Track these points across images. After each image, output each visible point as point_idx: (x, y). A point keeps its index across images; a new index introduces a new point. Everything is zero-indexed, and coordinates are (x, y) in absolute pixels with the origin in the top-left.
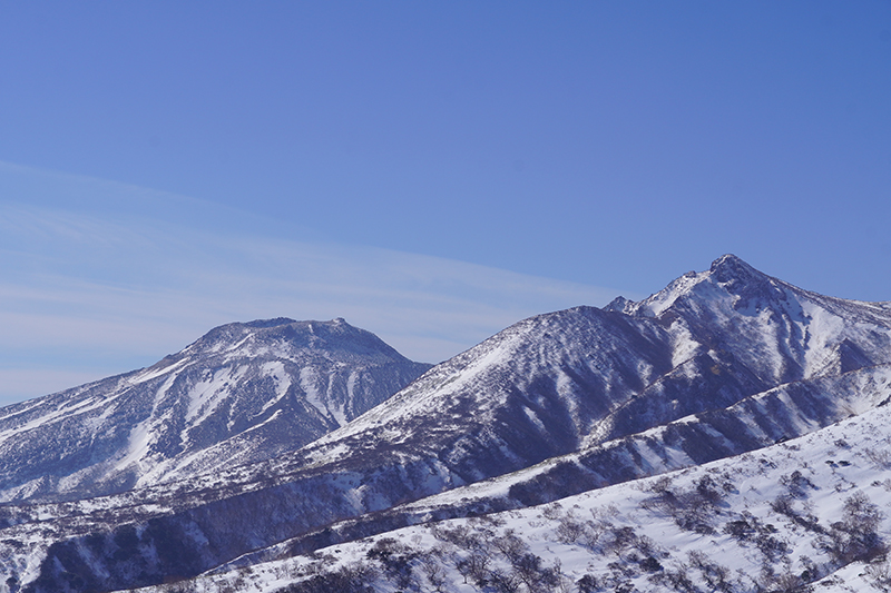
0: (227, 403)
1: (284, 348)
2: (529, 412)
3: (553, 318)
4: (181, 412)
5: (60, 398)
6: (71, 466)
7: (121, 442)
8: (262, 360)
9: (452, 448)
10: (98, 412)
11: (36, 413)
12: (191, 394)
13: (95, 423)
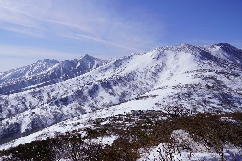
0: (38, 69)
1: (46, 63)
2: (56, 73)
3: (63, 62)
4: (32, 70)
5: (20, 68)
6: (18, 76)
7: (25, 74)
8: (43, 64)
9: (42, 78)
10: (23, 70)
11: (17, 70)
12: (34, 68)
13: (22, 71)
